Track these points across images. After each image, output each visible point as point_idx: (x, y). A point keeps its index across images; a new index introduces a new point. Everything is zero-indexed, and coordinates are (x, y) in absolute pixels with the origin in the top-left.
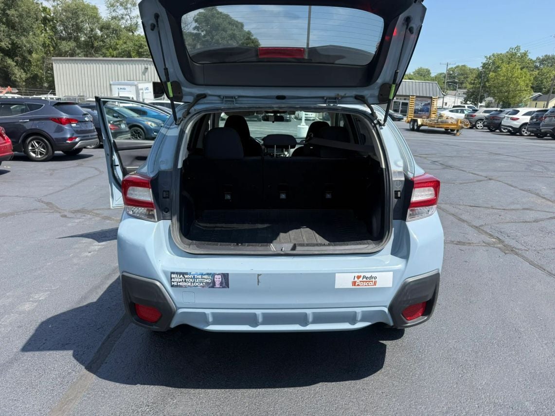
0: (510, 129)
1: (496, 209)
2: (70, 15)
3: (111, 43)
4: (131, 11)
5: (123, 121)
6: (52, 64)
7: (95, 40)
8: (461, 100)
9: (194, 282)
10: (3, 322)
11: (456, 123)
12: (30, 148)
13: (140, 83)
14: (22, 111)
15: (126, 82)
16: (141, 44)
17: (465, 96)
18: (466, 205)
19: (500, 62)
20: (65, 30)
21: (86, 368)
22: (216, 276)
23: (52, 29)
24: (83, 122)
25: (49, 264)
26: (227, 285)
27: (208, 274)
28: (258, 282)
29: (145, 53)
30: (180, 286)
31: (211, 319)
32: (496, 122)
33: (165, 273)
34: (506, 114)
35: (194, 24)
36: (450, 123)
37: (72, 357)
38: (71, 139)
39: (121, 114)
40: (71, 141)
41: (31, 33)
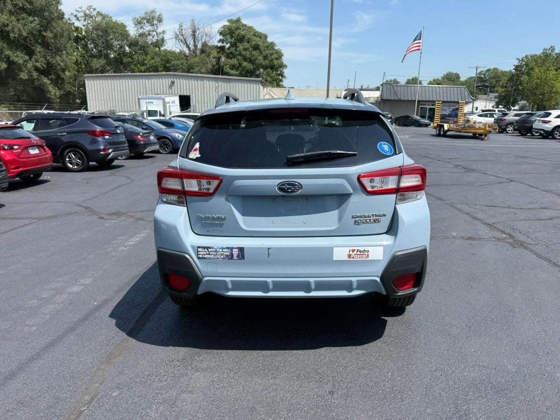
0: (542, 132)
1: (513, 208)
2: (101, 33)
3: (138, 59)
4: (157, 27)
5: (152, 133)
6: (84, 81)
7: (124, 56)
8: (493, 105)
9: (216, 255)
10: (56, 300)
11: (484, 127)
12: (68, 159)
13: (167, 97)
14: (60, 125)
15: (154, 96)
16: (168, 59)
17: (497, 100)
18: (482, 205)
19: (534, 63)
20: (95, 48)
21: (127, 334)
22: (234, 250)
23: (83, 48)
24: (115, 134)
25: (92, 256)
26: (243, 257)
27: (227, 248)
28: (269, 254)
29: (172, 68)
30: (205, 258)
31: (230, 286)
32: (528, 125)
33: (193, 247)
34: (538, 117)
35: (219, 37)
36: (477, 127)
37: (115, 326)
38: (104, 150)
39: (150, 127)
40: (105, 152)
41: (64, 52)
